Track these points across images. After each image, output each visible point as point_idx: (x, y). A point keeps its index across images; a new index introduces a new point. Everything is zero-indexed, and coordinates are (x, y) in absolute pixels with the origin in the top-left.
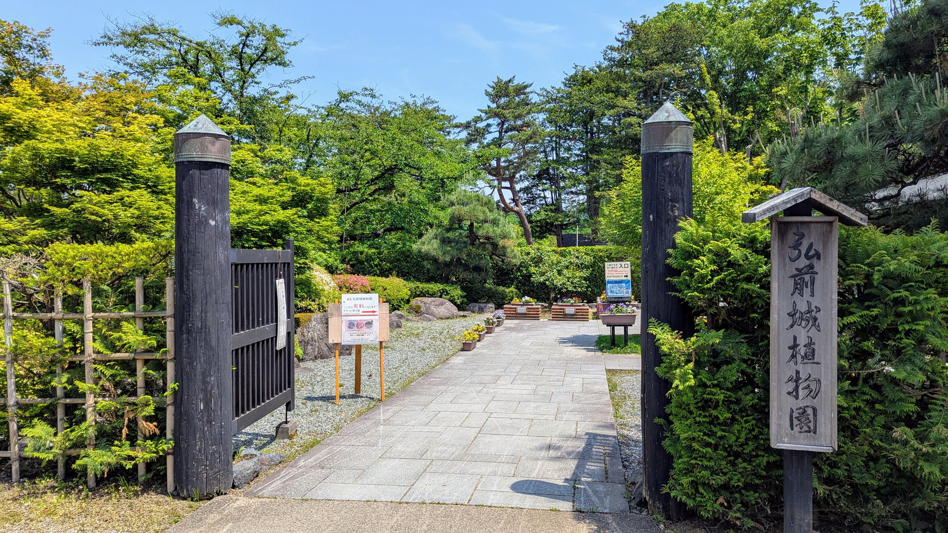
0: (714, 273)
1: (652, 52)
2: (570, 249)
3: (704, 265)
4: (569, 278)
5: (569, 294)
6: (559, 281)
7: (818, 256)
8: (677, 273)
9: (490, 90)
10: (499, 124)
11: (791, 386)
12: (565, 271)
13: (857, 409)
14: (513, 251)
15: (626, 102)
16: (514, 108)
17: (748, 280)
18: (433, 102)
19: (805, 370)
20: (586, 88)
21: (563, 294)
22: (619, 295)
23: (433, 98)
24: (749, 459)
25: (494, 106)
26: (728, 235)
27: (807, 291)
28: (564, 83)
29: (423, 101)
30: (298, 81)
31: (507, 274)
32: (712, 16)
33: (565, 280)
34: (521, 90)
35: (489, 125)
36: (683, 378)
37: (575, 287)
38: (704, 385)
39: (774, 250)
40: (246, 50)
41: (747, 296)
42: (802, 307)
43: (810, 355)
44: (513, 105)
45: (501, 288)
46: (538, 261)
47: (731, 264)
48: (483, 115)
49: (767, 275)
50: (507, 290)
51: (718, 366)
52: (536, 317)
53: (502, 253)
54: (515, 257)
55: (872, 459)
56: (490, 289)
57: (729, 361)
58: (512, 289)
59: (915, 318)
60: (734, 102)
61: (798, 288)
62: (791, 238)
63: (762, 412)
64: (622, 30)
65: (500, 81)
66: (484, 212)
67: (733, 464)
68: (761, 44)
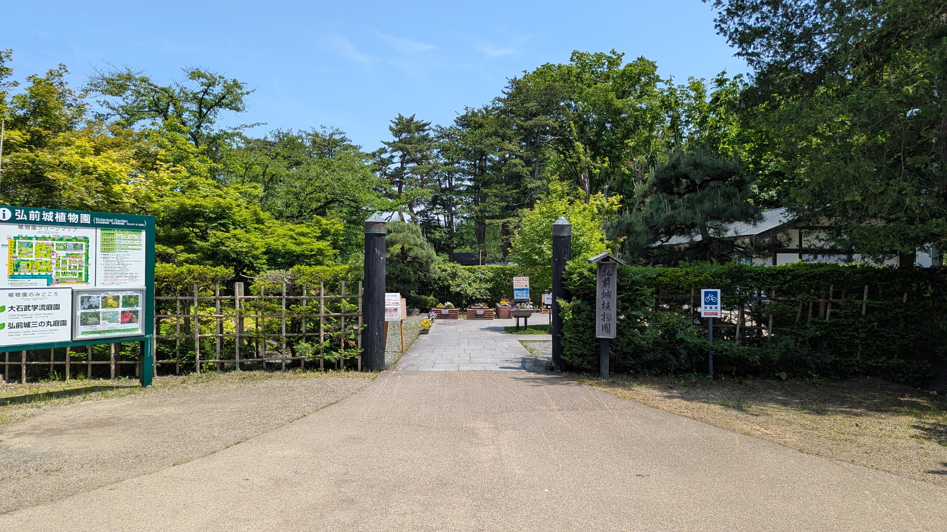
0: (579, 280)
1: (532, 105)
2: (476, 267)
3: (575, 277)
4: (477, 289)
5: (478, 301)
6: (470, 291)
7: (611, 274)
8: (566, 280)
9: (393, 125)
10: (401, 157)
11: (602, 317)
12: (473, 284)
13: (624, 326)
14: (434, 268)
15: (511, 146)
16: (416, 143)
17: (590, 282)
18: (340, 133)
19: (607, 312)
20: (478, 131)
21: (472, 301)
22: (522, 298)
23: (341, 130)
24: (590, 344)
25: (397, 139)
26: (583, 267)
27: (607, 286)
28: (455, 121)
29: (332, 132)
30: (252, 126)
31: (427, 285)
32: (579, 77)
33: (475, 290)
34: (421, 127)
35: (392, 157)
36: (568, 316)
37: (482, 296)
38: (575, 319)
39: (598, 273)
40: (206, 97)
41: (589, 288)
42: (606, 291)
43: (608, 307)
44: (414, 141)
45: (424, 297)
46: (454, 276)
47: (585, 277)
48: (387, 146)
49: (596, 281)
50: (429, 298)
51: (580, 313)
52: (455, 317)
53: (426, 269)
54: (435, 273)
55: (628, 344)
56: (415, 298)
57: (584, 311)
58: (432, 297)
59: (642, 295)
60: (596, 149)
61: (605, 285)
62: (603, 269)
63: (593, 327)
64: (508, 85)
65: (401, 118)
66: (414, 238)
67: (585, 347)
68: (618, 103)
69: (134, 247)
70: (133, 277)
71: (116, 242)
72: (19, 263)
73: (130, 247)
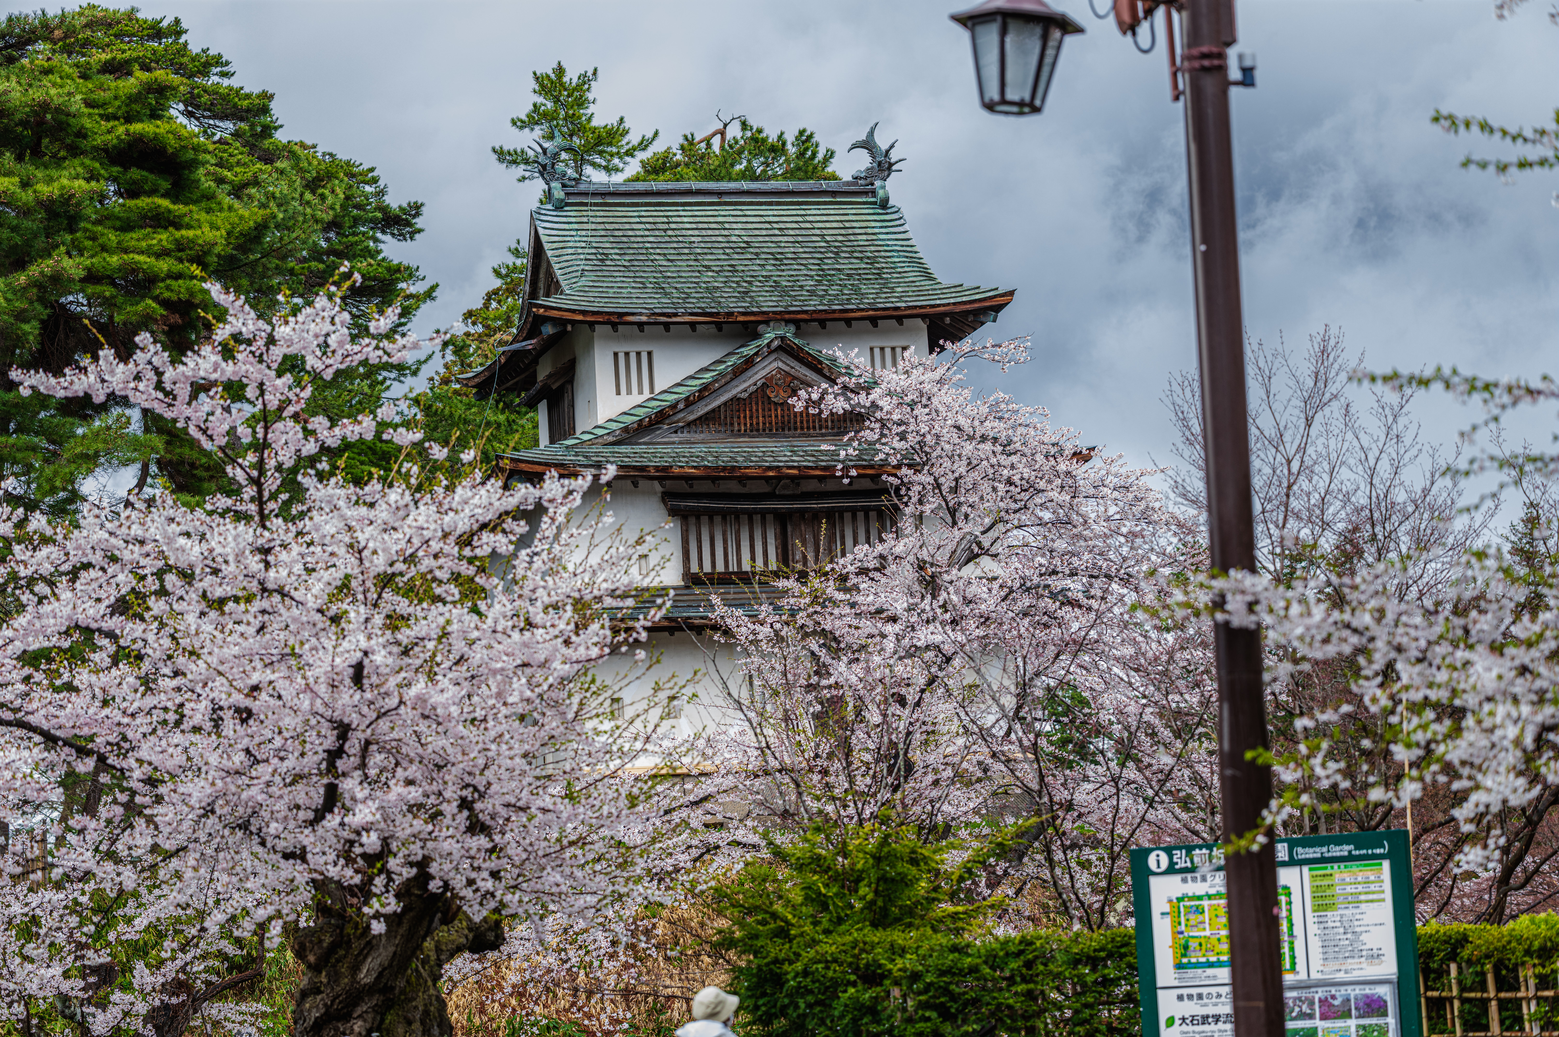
69: (1371, 897)
70: (1375, 957)
71: (1338, 890)
72: (1187, 942)
73: (1363, 897)
